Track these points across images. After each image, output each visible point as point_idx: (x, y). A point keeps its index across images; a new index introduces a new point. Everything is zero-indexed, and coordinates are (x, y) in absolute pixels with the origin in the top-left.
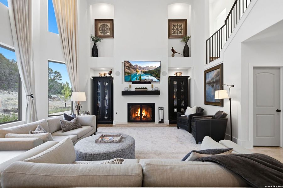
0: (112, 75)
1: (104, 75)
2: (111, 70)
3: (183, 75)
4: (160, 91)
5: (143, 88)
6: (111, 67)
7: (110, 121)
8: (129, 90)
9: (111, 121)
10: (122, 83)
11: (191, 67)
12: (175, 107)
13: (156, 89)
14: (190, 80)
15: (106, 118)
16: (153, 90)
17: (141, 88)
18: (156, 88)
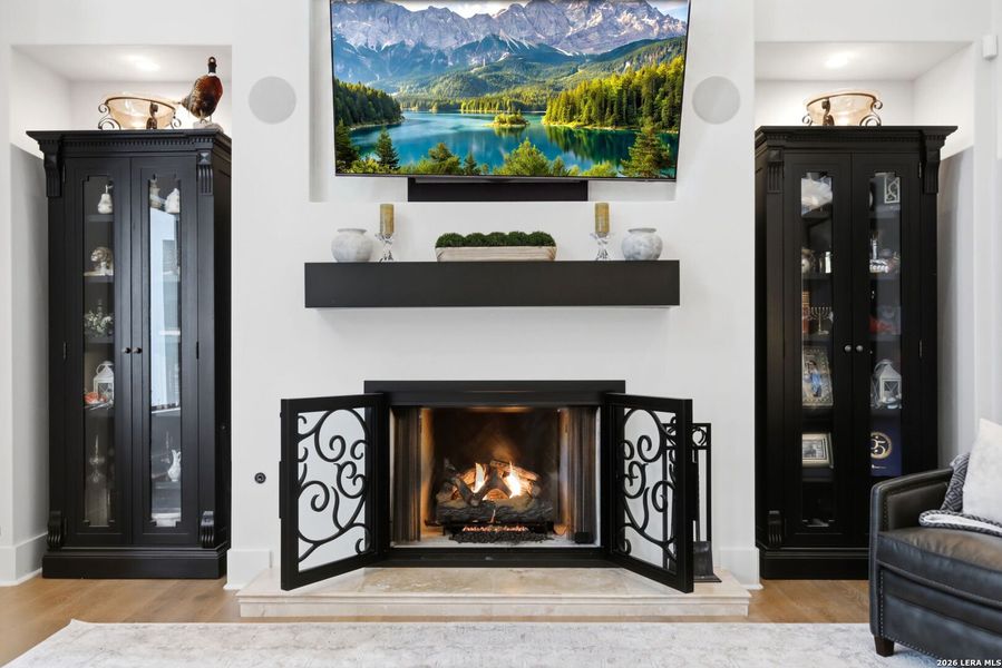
0: (220, 118)
1: (151, 123)
2: (212, 66)
3: (892, 116)
4: (674, 265)
5: (518, 239)
6: (211, 36)
7: (198, 553)
8: (377, 258)
9: (213, 554)
10: (316, 192)
11: (968, 44)
12: (817, 421)
13: (641, 247)
14: (955, 160)
15: (166, 518)
16: (614, 256)
17: (497, 240)
18: (643, 238)
